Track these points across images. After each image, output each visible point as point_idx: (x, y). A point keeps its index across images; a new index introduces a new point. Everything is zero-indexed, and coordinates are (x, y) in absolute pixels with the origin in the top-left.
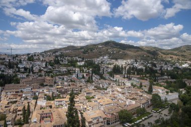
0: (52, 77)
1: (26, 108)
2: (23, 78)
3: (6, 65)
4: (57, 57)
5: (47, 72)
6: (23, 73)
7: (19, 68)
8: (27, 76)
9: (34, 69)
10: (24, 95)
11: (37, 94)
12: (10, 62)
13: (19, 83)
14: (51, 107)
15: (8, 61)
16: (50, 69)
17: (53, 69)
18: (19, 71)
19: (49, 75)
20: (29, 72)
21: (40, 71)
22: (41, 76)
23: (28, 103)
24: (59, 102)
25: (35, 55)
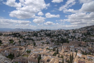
0: (86, 42)
1: (72, 56)
2: (71, 41)
3: (64, 35)
4: (88, 31)
5: (82, 39)
6: (71, 38)
7: (69, 36)
8: (72, 40)
9: (76, 37)
10: (71, 49)
11: (77, 50)
12: (65, 33)
13: (69, 43)
14: (84, 58)
15: (64, 32)
16: (84, 37)
17: (86, 37)
18: (69, 37)
19: (83, 41)
20: (74, 38)
21: (79, 38)
22: (79, 40)
23: (73, 53)
25: (76, 30)
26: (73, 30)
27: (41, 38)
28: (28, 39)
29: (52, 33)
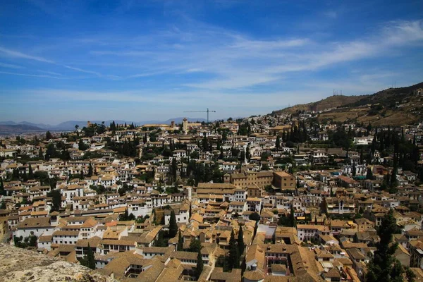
0: (291, 171)
1: (236, 237)
2: (230, 172)
3: (198, 144)
4: (302, 124)
5: (278, 160)
6: (231, 160)
7: (222, 150)
8: (238, 167)
9: (252, 152)
10: (231, 209)
11: (258, 208)
12: (205, 137)
13: (222, 181)
14: (287, 241)
15: (201, 135)
16: (286, 153)
17: (294, 152)
18: (221, 157)
19: (283, 168)
20: (242, 160)
21: (265, 156)
22: (265, 168)
23: (241, 225)
24: (306, 230)
25: (253, 122)
26: (239, 121)
27: (90, 168)
28: (16, 175)
29: (145, 141)
